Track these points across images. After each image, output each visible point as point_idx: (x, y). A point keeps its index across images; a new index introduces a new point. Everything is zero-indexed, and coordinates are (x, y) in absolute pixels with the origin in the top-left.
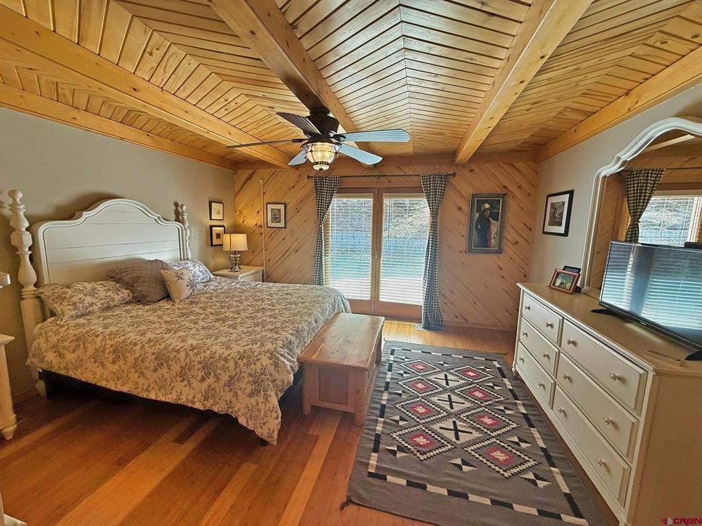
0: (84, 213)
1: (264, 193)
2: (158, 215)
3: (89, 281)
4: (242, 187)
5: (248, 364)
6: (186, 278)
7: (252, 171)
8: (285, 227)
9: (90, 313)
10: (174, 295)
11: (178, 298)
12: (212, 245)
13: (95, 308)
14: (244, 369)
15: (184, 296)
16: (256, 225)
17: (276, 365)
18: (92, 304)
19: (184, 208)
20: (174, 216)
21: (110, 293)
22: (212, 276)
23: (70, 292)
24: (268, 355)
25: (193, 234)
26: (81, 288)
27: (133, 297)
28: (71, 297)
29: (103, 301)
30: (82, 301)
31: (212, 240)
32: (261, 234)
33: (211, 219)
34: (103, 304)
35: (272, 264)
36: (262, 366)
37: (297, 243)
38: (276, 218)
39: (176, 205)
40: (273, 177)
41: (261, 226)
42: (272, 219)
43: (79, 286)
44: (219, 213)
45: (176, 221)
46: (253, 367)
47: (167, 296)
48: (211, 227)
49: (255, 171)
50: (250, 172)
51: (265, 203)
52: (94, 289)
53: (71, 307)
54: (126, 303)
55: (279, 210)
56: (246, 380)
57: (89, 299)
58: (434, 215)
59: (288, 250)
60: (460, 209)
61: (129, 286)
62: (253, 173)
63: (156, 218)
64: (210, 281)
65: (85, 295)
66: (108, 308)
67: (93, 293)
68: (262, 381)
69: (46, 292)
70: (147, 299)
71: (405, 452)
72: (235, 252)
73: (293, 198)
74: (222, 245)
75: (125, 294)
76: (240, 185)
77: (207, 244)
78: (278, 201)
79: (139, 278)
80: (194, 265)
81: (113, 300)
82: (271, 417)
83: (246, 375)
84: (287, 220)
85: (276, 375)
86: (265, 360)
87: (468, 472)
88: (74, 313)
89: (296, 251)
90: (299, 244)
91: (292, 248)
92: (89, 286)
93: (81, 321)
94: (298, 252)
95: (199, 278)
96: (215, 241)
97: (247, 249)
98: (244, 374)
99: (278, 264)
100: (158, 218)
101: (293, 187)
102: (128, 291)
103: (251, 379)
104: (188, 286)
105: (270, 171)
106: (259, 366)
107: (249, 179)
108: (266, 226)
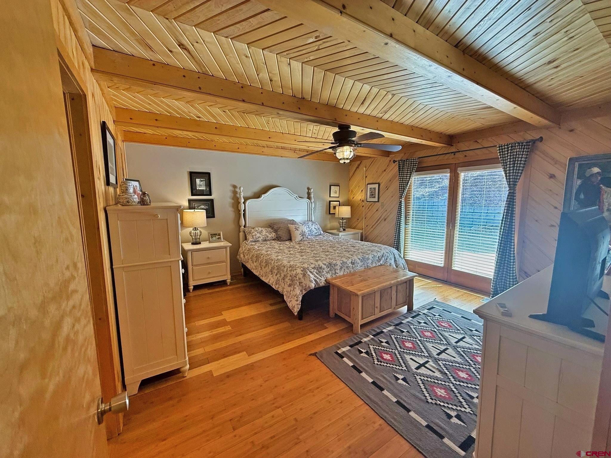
0: (263, 195)
1: (366, 177)
2: (296, 195)
3: (261, 227)
4: (354, 174)
5: (291, 271)
6: (300, 230)
7: (360, 161)
8: (378, 201)
9: (258, 241)
10: (293, 238)
11: (294, 240)
12: (330, 214)
13: (260, 239)
14: (289, 272)
15: (297, 240)
16: (360, 200)
17: (304, 275)
18: (259, 237)
19: (312, 190)
20: (307, 195)
21: (267, 234)
22: (322, 232)
23: (253, 230)
24: (302, 269)
25: (317, 206)
26: (257, 230)
27: (277, 237)
28: (253, 233)
29: (263, 237)
30: (256, 235)
31: (330, 211)
32: (363, 206)
33: (330, 197)
34: (263, 238)
35: (369, 229)
36: (296, 273)
37: (386, 213)
38: (373, 195)
39: (308, 189)
40: (372, 164)
41: (363, 201)
42: (370, 195)
43: (257, 229)
44: (336, 193)
45: (307, 198)
46: (292, 272)
47: (290, 239)
48: (330, 202)
49: (361, 162)
50: (359, 162)
51: (366, 185)
52: (262, 231)
53: (252, 237)
54: (273, 239)
55: (375, 189)
56: (288, 278)
57: (258, 235)
58: (512, 185)
59: (380, 218)
60: (552, 176)
61: (276, 231)
62: (361, 163)
63: (295, 197)
64: (320, 235)
65: (258, 233)
66: (265, 240)
67: (260, 233)
68: (294, 280)
69: (246, 229)
70: (281, 239)
71: (369, 356)
72: (343, 218)
73: (384, 180)
74: (335, 214)
75: (273, 235)
76: (352, 173)
77: (326, 213)
78: (374, 182)
79: (280, 227)
80: (312, 224)
81: (268, 237)
82: (294, 299)
83: (289, 275)
84: (380, 195)
85: (302, 280)
86: (299, 271)
87: (400, 384)
88: (252, 240)
89: (385, 220)
90: (387, 214)
91: (382, 217)
92: (260, 229)
93: (253, 243)
94: (387, 221)
95: (314, 232)
96: (332, 211)
97: (350, 217)
98: (288, 275)
99: (372, 229)
100: (296, 196)
101: (385, 171)
102: (275, 234)
103: (290, 278)
104: (300, 234)
105: (370, 161)
106: (295, 272)
107: (358, 167)
108: (366, 201)
